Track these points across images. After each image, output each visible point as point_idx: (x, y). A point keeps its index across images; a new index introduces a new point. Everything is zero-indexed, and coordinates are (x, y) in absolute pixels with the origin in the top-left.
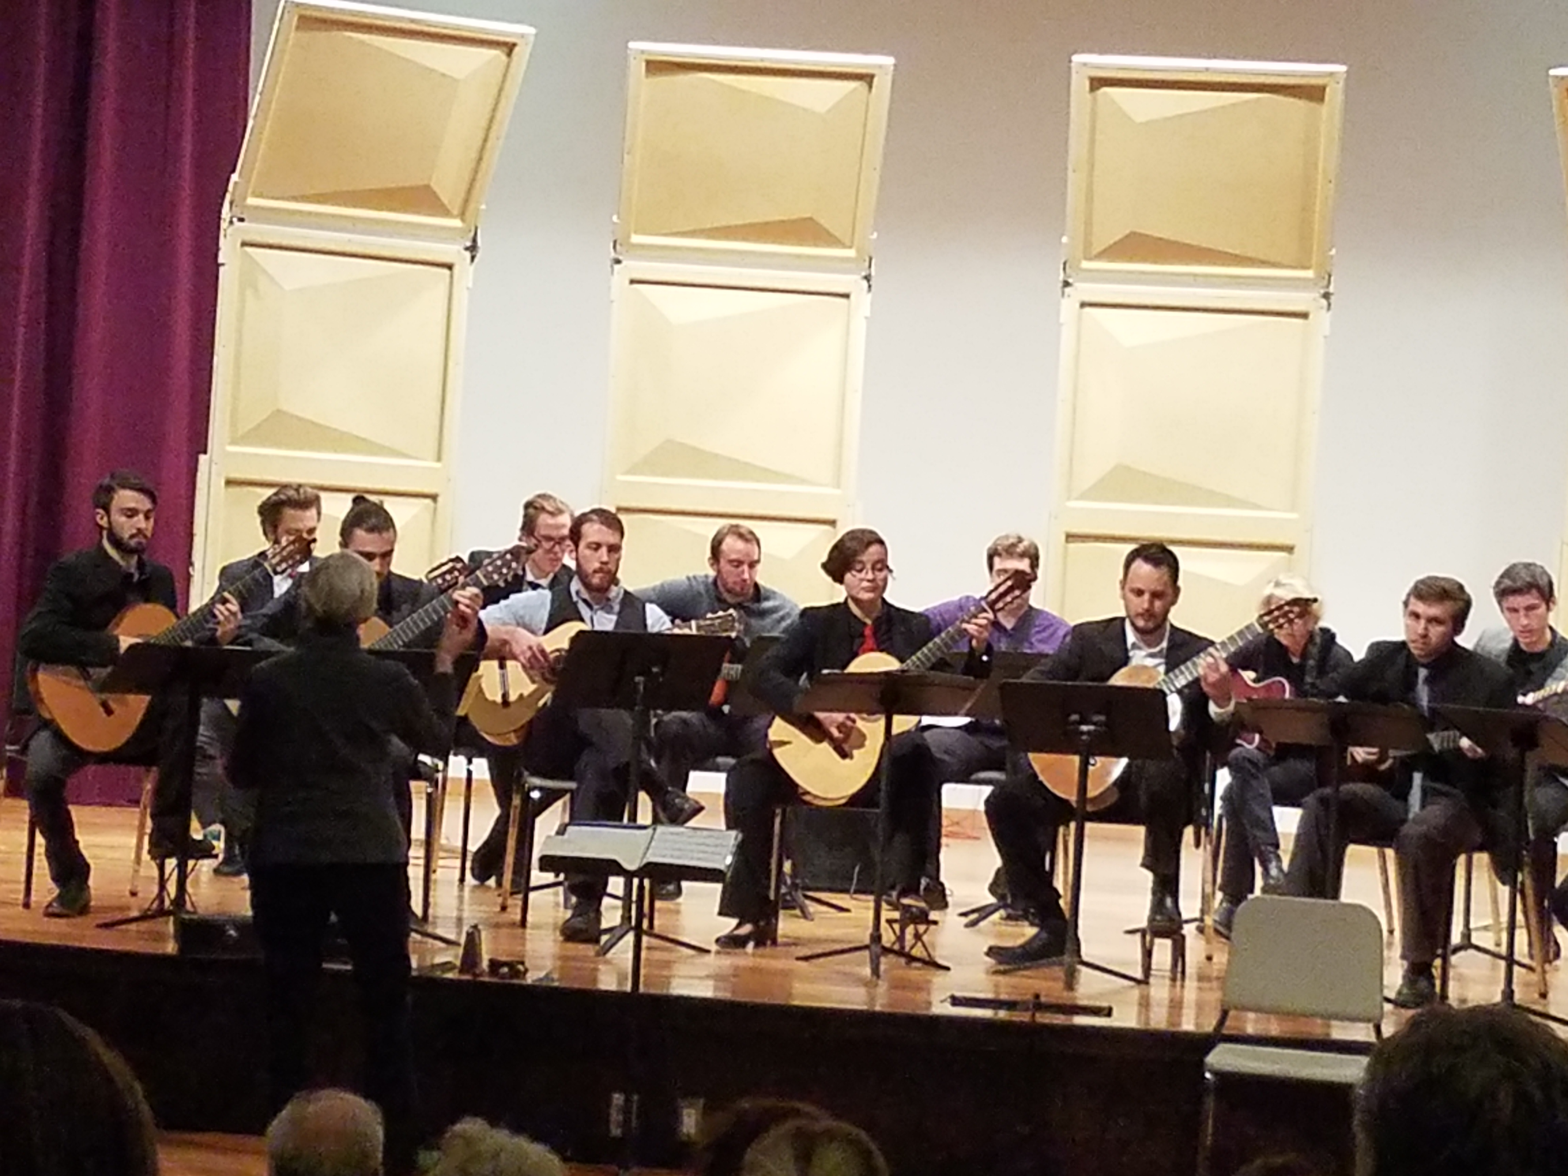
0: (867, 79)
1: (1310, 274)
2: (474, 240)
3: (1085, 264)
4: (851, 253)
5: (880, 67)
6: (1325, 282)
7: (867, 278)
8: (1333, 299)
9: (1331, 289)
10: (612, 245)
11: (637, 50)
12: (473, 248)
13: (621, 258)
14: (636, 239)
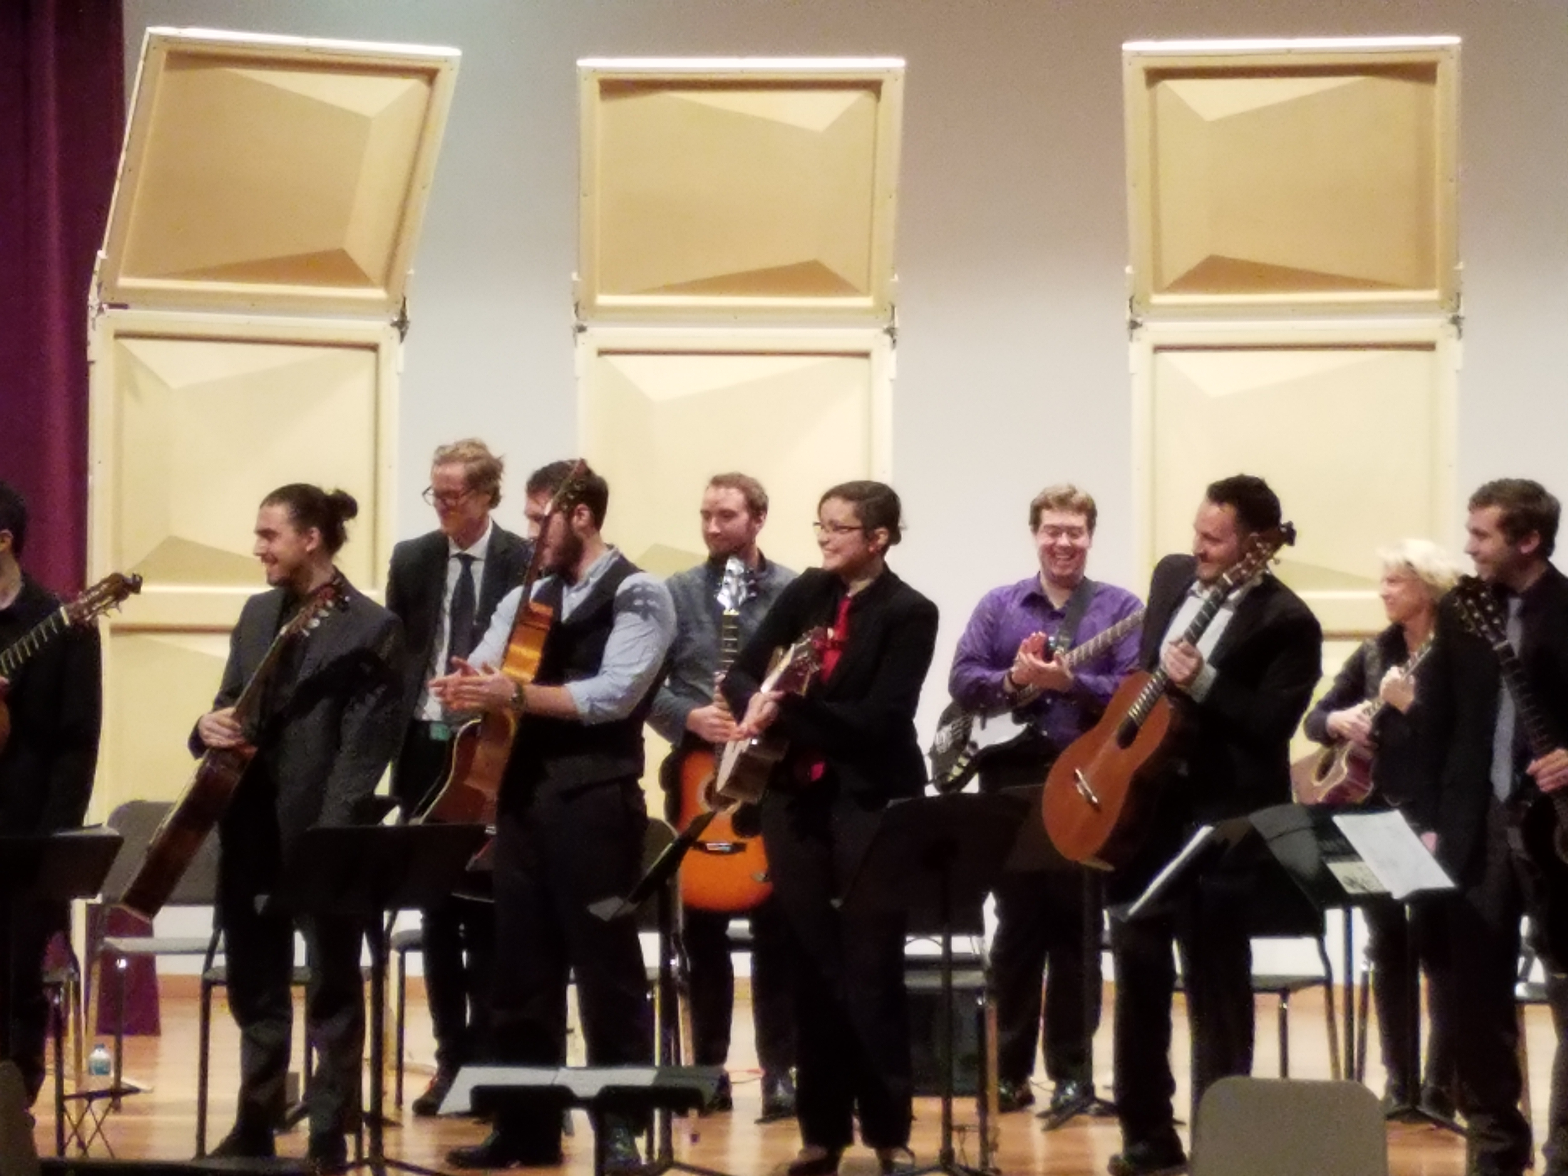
0: (873, 86)
1: (1433, 295)
2: (403, 314)
3: (1157, 299)
4: (866, 302)
5: (888, 71)
6: (1453, 304)
7: (891, 331)
8: (1465, 325)
9: (1462, 312)
10: (573, 310)
11: (588, 68)
12: (402, 324)
13: (585, 324)
14: (603, 300)
